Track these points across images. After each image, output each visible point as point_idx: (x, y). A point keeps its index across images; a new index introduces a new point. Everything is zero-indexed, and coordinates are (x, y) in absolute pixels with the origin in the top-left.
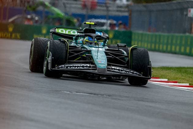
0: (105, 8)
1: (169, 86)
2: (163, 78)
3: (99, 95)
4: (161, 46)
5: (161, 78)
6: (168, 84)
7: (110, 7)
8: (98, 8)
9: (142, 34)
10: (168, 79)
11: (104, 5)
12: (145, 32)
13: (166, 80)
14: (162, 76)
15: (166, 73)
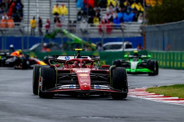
0: (120, 31)
1: (180, 104)
2: (174, 97)
3: (114, 118)
4: (175, 63)
5: (172, 97)
6: (179, 102)
7: (124, 29)
8: (114, 31)
9: (157, 53)
10: (179, 97)
11: (119, 28)
12: (159, 51)
13: (177, 98)
14: (173, 94)
15: (177, 91)
